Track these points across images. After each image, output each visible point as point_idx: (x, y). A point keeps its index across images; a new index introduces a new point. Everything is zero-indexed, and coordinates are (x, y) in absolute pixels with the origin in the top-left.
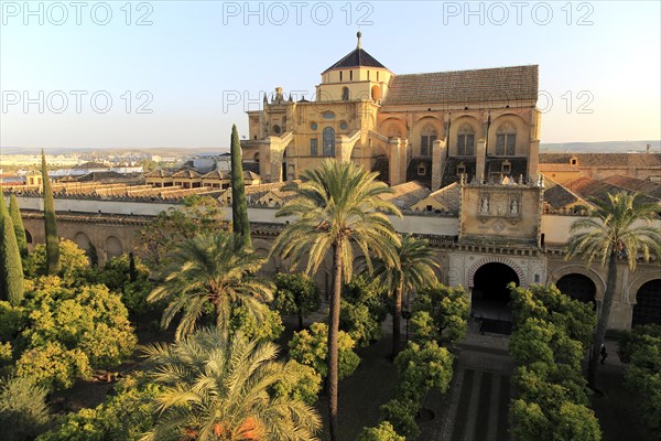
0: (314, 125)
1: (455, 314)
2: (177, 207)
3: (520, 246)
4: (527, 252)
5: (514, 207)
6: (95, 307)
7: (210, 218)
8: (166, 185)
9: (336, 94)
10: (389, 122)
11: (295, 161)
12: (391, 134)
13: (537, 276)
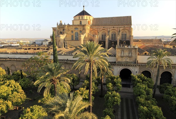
0: (72, 32)
1: (118, 83)
2: (36, 56)
3: (132, 64)
4: (134, 65)
5: (130, 54)
6: (11, 87)
7: (46, 59)
8: (29, 49)
9: (78, 23)
10: (93, 31)
11: (67, 42)
12: (94, 34)
13: (136, 72)
